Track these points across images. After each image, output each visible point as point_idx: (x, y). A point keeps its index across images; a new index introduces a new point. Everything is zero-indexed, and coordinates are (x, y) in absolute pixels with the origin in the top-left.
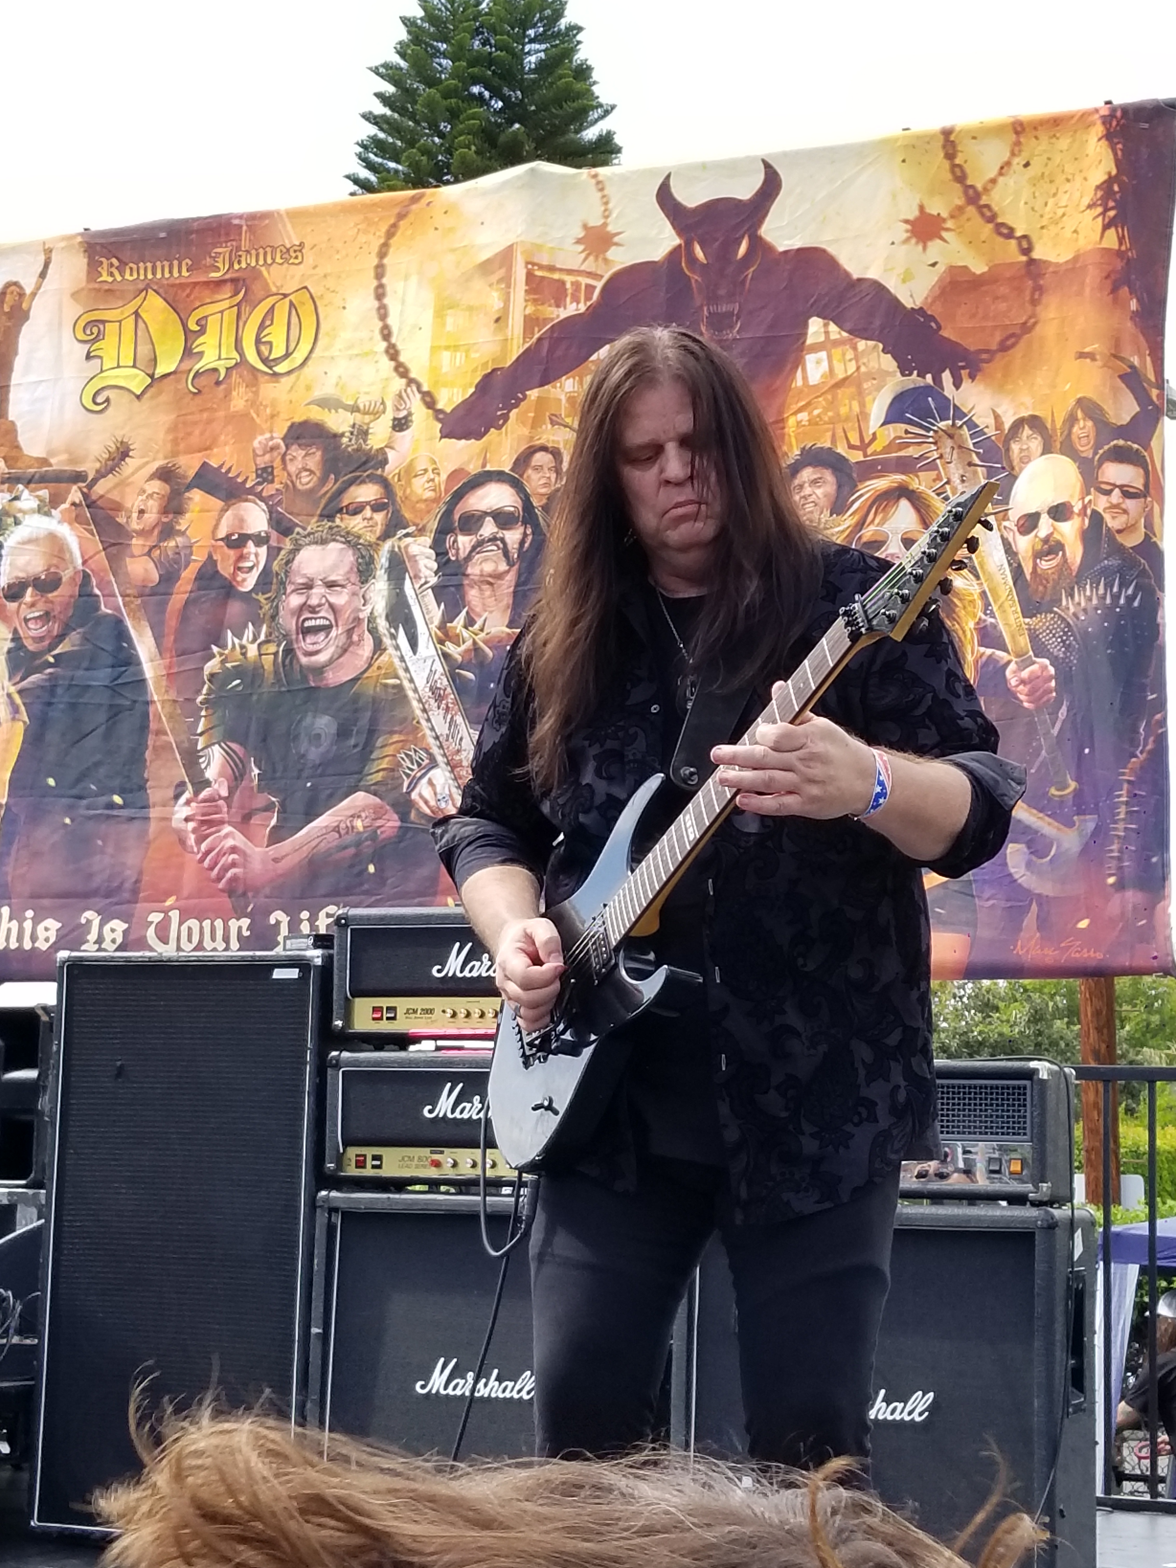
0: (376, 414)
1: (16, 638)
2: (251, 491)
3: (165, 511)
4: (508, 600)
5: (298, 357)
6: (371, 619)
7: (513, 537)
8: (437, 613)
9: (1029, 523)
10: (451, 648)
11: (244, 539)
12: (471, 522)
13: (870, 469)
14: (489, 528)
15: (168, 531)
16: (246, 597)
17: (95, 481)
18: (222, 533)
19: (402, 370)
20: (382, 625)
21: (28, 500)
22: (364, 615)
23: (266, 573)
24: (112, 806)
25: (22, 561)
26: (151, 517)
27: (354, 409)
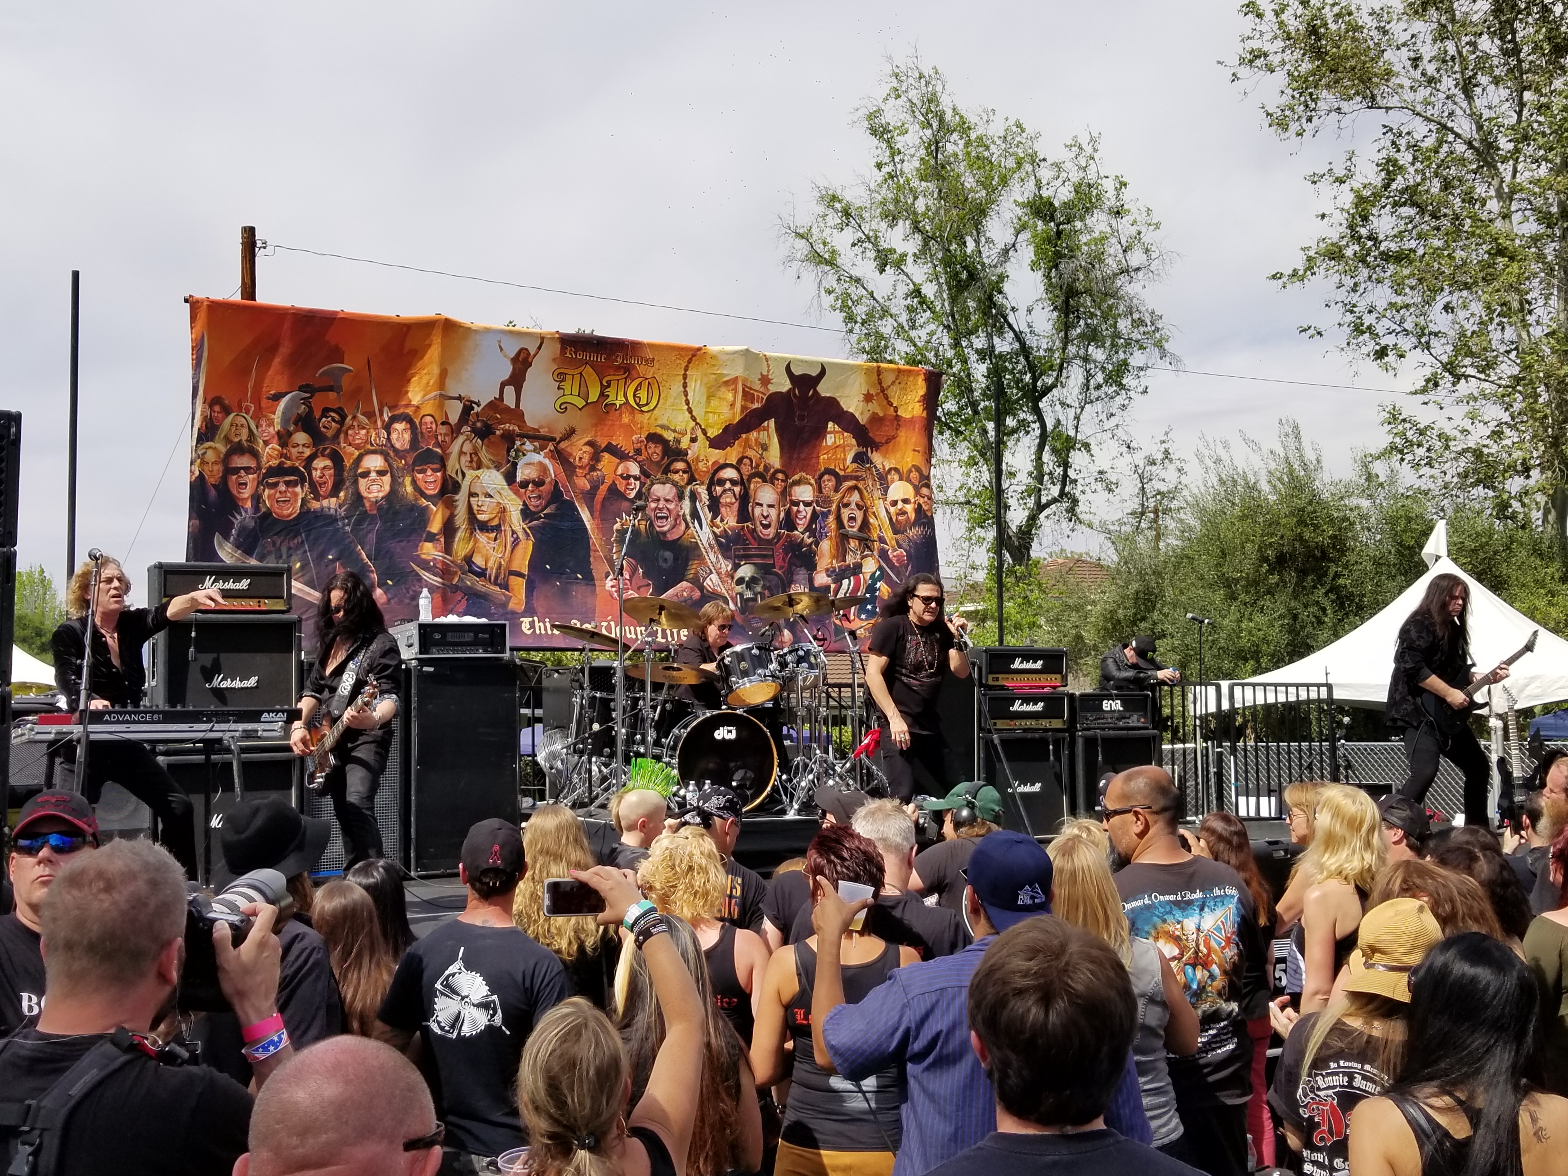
0: (684, 434)
1: (525, 504)
2: (632, 457)
3: (591, 459)
4: (736, 513)
5: (652, 406)
6: (684, 515)
7: (737, 489)
8: (710, 516)
9: (894, 503)
10: (715, 529)
11: (628, 477)
12: (721, 482)
13: (847, 478)
14: (728, 485)
15: (593, 468)
16: (632, 501)
17: (559, 442)
18: (619, 472)
19: (694, 419)
20: (688, 518)
21: (528, 446)
22: (681, 513)
23: (640, 492)
24: (577, 578)
25: (527, 472)
26: (586, 460)
27: (675, 431)
